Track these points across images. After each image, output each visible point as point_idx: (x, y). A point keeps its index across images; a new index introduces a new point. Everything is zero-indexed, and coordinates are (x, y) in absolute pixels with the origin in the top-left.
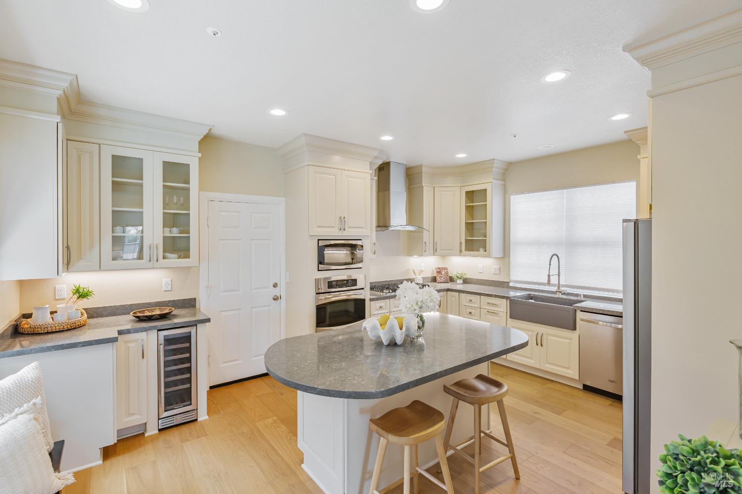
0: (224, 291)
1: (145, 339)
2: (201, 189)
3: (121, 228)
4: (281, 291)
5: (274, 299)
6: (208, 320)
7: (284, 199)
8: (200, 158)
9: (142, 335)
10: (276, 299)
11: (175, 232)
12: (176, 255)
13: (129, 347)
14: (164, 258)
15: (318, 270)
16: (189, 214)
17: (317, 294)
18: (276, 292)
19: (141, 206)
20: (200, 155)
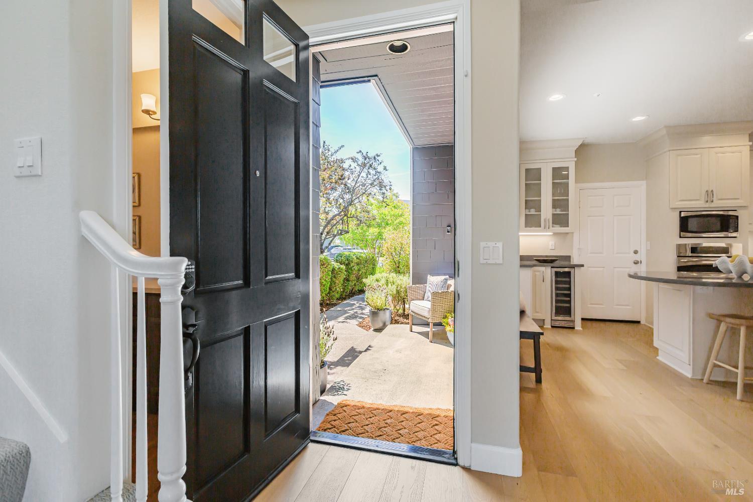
0: (591, 253)
1: (544, 271)
2: (577, 181)
3: (528, 210)
4: (642, 256)
5: (635, 263)
6: (582, 266)
7: (645, 182)
8: (576, 162)
9: (542, 269)
10: (636, 263)
11: (558, 211)
12: (558, 226)
13: (536, 274)
14: (552, 227)
15: (680, 237)
16: (568, 200)
17: (678, 256)
18: (637, 257)
19: (540, 196)
20: (576, 159)
